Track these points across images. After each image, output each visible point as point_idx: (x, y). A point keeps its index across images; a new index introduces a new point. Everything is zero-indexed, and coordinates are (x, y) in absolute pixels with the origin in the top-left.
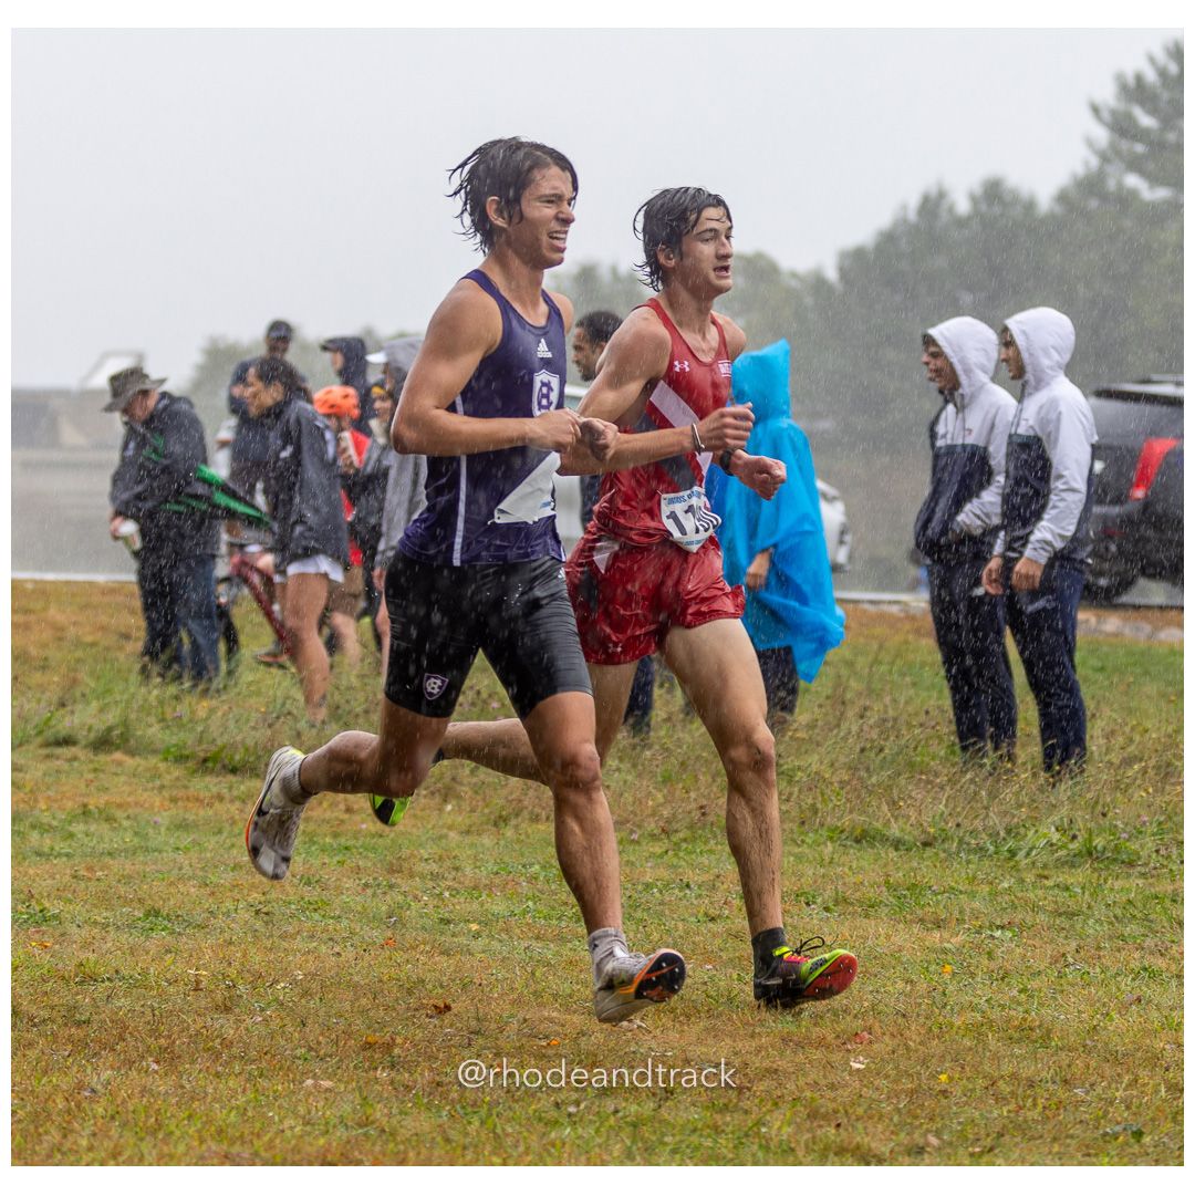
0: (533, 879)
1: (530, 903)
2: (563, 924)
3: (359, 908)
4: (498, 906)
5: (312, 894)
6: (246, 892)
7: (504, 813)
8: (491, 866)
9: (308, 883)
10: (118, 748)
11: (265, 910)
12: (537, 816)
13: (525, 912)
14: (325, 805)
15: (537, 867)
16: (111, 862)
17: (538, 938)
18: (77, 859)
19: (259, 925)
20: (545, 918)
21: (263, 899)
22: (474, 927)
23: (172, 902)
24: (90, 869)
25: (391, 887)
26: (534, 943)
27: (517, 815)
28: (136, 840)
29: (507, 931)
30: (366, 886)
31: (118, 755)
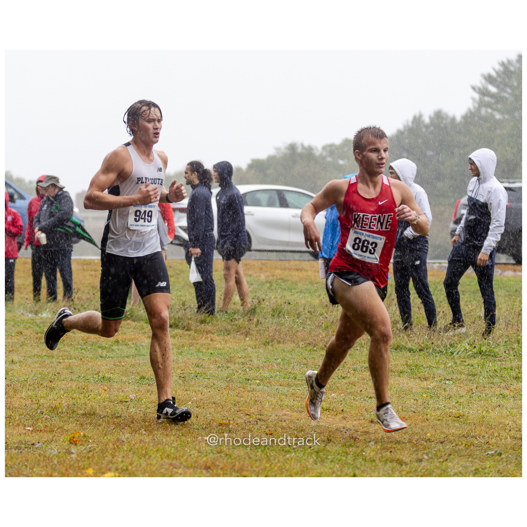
0: (278, 364)
1: (278, 373)
2: (290, 380)
3: (216, 375)
4: (267, 374)
5: (199, 370)
6: (175, 370)
7: (267, 341)
8: (263, 360)
9: (198, 366)
10: (129, 319)
11: (182, 376)
12: (279, 341)
13: (276, 376)
14: (203, 338)
15: (280, 360)
16: (127, 360)
17: (281, 385)
18: (115, 359)
19: (180, 382)
20: (283, 378)
21: (182, 372)
22: (258, 381)
23: (149, 374)
24: (120, 362)
25: (228, 367)
26: (279, 387)
27: (272, 341)
28: (136, 352)
29: (270, 383)
30: (219, 367)
31: (129, 321)
